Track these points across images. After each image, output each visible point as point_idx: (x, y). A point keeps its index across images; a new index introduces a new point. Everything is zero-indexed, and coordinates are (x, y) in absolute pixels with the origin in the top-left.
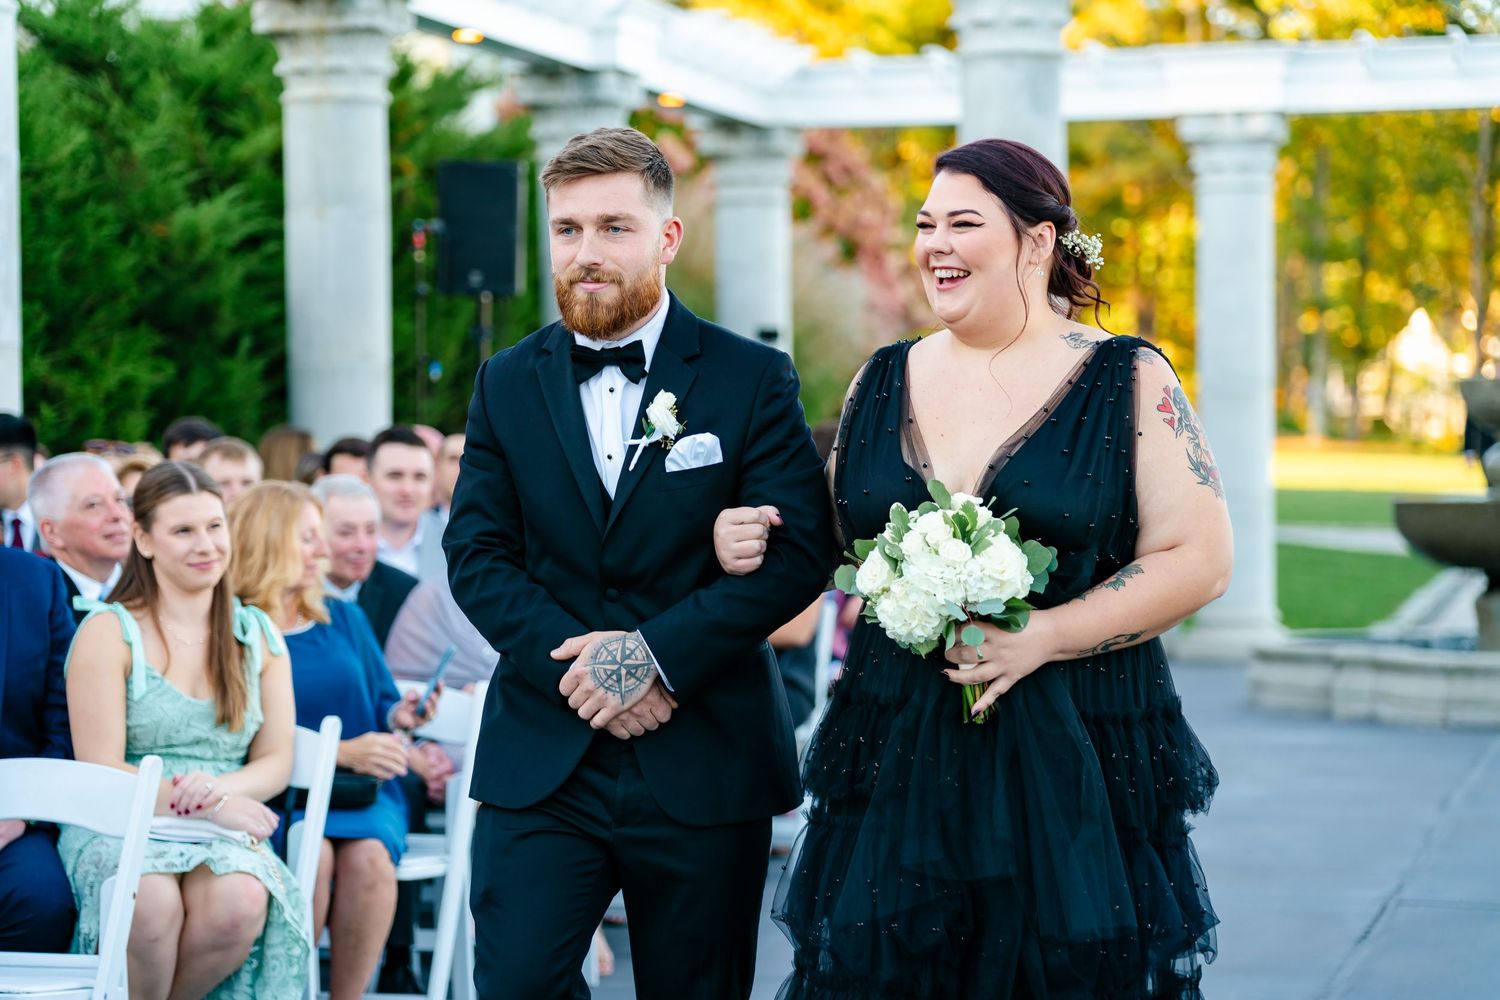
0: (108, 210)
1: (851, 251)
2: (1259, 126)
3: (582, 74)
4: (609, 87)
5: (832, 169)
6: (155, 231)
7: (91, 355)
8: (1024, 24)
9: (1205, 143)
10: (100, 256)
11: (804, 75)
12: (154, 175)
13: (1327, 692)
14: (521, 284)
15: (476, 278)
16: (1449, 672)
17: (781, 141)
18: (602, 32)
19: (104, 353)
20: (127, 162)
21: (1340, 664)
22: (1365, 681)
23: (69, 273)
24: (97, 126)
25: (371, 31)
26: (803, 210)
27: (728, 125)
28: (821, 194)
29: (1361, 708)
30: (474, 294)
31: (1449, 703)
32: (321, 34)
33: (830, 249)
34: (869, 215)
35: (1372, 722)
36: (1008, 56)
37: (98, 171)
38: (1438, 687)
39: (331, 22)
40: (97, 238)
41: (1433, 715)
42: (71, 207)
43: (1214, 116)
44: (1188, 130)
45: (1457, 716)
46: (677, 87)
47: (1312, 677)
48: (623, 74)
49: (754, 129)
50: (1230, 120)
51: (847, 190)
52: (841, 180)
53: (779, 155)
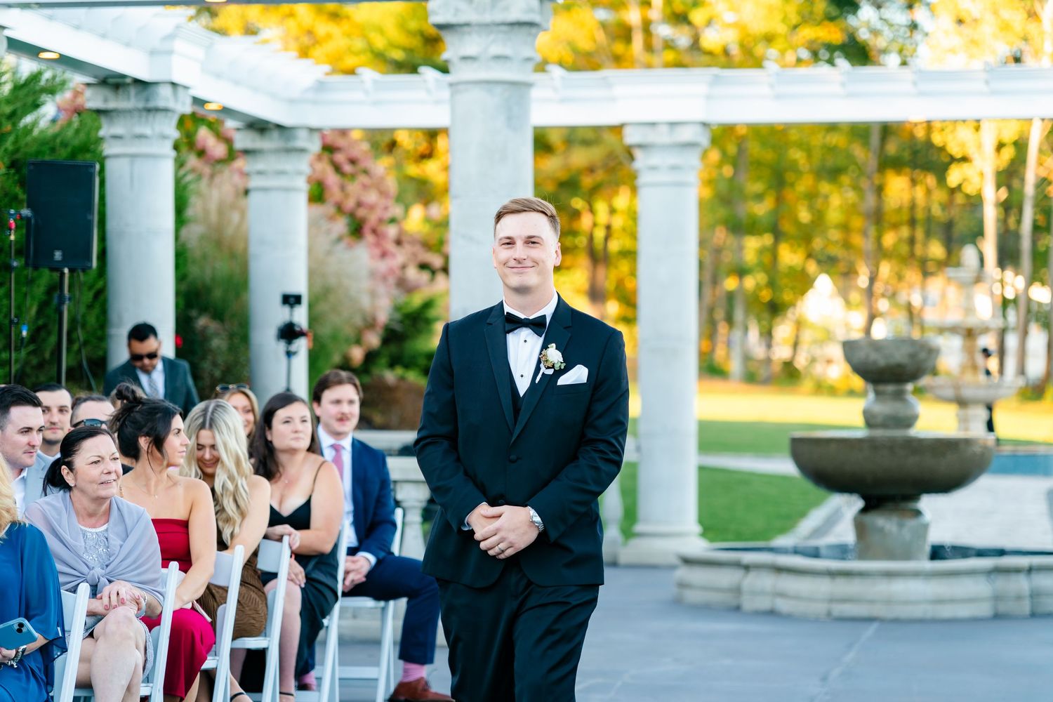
1: (357, 230)
2: (687, 134)
3: (144, 85)
4: (164, 97)
5: (340, 158)
8: (501, 59)
9: (645, 146)
11: (320, 86)
13: (737, 590)
14: (94, 261)
15: (58, 255)
16: (832, 574)
17: (302, 140)
18: (158, 53)
21: (747, 568)
22: (767, 581)
26: (318, 194)
27: (259, 127)
28: (332, 179)
29: (764, 603)
30: (56, 268)
31: (832, 600)
33: (341, 226)
34: (372, 197)
35: (772, 613)
36: (489, 84)
38: (823, 587)
41: (821, 608)
44: (631, 137)
45: (839, 609)
46: (218, 95)
47: (726, 578)
48: (175, 86)
49: (279, 127)
50: (664, 129)
51: (353, 176)
52: (348, 168)
53: (302, 151)
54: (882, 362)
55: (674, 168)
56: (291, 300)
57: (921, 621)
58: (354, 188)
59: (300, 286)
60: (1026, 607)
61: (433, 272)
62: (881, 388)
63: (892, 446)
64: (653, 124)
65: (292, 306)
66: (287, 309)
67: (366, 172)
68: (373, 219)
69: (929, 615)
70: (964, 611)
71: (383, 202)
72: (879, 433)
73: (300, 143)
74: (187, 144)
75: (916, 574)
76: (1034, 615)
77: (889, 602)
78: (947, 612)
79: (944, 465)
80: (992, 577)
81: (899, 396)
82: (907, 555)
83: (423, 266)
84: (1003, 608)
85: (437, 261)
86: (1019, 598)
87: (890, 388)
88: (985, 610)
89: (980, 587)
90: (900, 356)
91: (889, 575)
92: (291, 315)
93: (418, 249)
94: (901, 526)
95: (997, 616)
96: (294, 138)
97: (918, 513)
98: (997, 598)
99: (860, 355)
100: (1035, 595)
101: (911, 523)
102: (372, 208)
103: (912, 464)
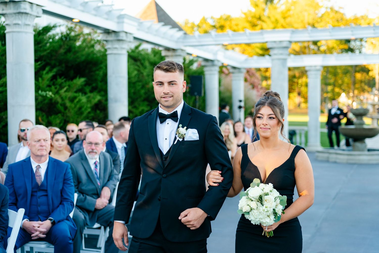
0: (140, 84)
1: (253, 87)
2: (318, 68)
3: (212, 61)
4: (216, 63)
6: (147, 86)
7: (137, 106)
8: (281, 54)
9: (310, 70)
10: (139, 91)
11: (246, 60)
12: (146, 78)
13: (328, 158)
14: (203, 94)
15: (196, 93)
17: (242, 71)
18: (215, 54)
19: (139, 105)
20: (143, 76)
21: (330, 153)
22: (334, 156)
23: (134, 93)
24: (139, 71)
25: (180, 56)
26: (246, 80)
27: (234, 68)
28: (248, 78)
29: (333, 160)
30: (195, 96)
31: (348, 160)
32: (172, 56)
33: (250, 87)
34: (256, 81)
35: (335, 162)
36: (279, 59)
37: (138, 78)
38: (346, 157)
39: (173, 54)
40: (139, 88)
41: (345, 161)
42: (134, 83)
43: (311, 66)
44: (307, 69)
45: (349, 162)
46: (226, 62)
47: (326, 155)
48: (218, 61)
49: (238, 68)
50: (313, 67)
51: (252, 77)
52: (252, 75)
54: (358, 113)
55: (315, 75)
56: (240, 101)
58: (252, 79)
59: (242, 98)
63: (360, 130)
68: (256, 84)
70: (375, 162)
74: (221, 72)
77: (359, 160)
78: (372, 162)
79: (370, 133)
81: (362, 119)
82: (363, 150)
90: (362, 111)
91: (359, 155)
92: (240, 104)
94: (361, 145)
97: (364, 142)
101: (363, 144)
103: (364, 133)
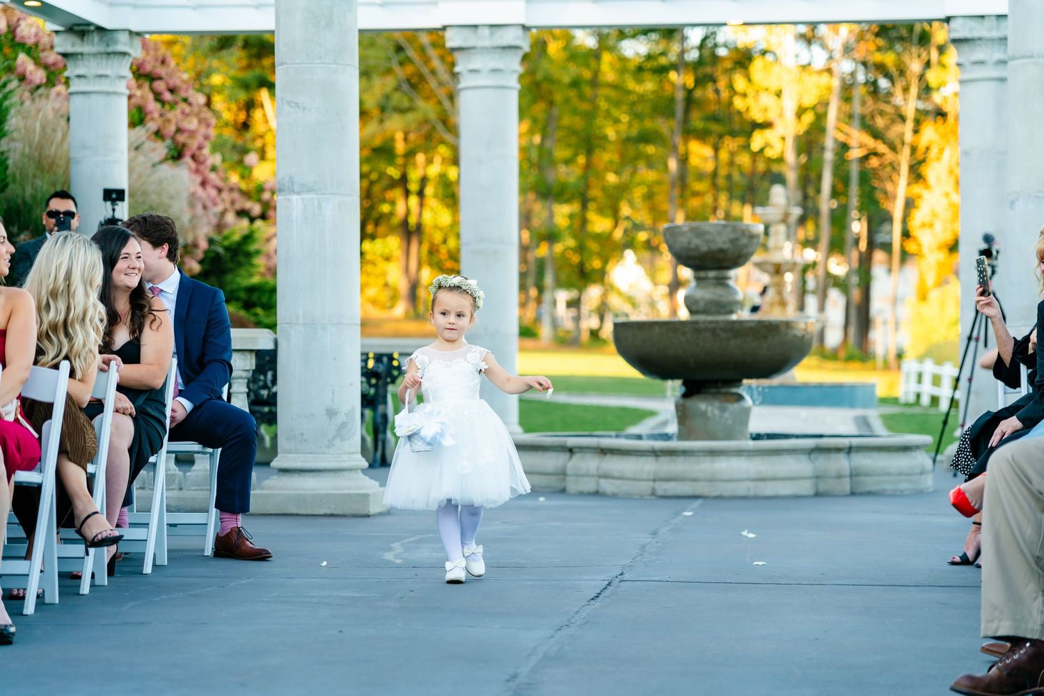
1: (177, 155)
2: (509, 37)
5: (160, 86)
9: (465, 48)
13: (563, 474)
16: (655, 453)
17: (123, 44)
21: (571, 451)
22: (591, 464)
26: (138, 118)
27: (80, 29)
29: (590, 485)
31: (656, 479)
33: (162, 149)
34: (192, 124)
35: (597, 494)
38: (648, 466)
41: (645, 487)
43: (473, 27)
44: (452, 40)
45: (662, 488)
47: (551, 462)
49: (100, 29)
50: (486, 31)
51: (173, 105)
52: (168, 96)
53: (124, 54)
54: (704, 248)
55: (495, 71)
56: (114, 196)
57: (744, 498)
58: (174, 115)
59: (122, 183)
60: (846, 485)
61: (252, 220)
62: (702, 274)
63: (714, 330)
64: (476, 26)
65: (114, 201)
66: (109, 203)
67: (185, 100)
68: (194, 144)
69: (752, 493)
70: (786, 489)
71: (203, 130)
72: (701, 318)
73: (120, 48)
75: (739, 453)
76: (853, 494)
77: (712, 480)
78: (769, 489)
79: (764, 349)
80: (813, 456)
81: (722, 282)
82: (729, 436)
83: (242, 213)
84: (823, 487)
85: (256, 209)
86: (839, 477)
87: (712, 274)
88: (806, 488)
89: (802, 466)
90: (721, 242)
91: (713, 453)
92: (114, 210)
93: (236, 195)
94: (723, 410)
95: (818, 494)
96: (116, 42)
97: (740, 398)
98: (817, 477)
99: (683, 241)
100: (854, 474)
101: (734, 407)
102: (192, 134)
103: (735, 346)
